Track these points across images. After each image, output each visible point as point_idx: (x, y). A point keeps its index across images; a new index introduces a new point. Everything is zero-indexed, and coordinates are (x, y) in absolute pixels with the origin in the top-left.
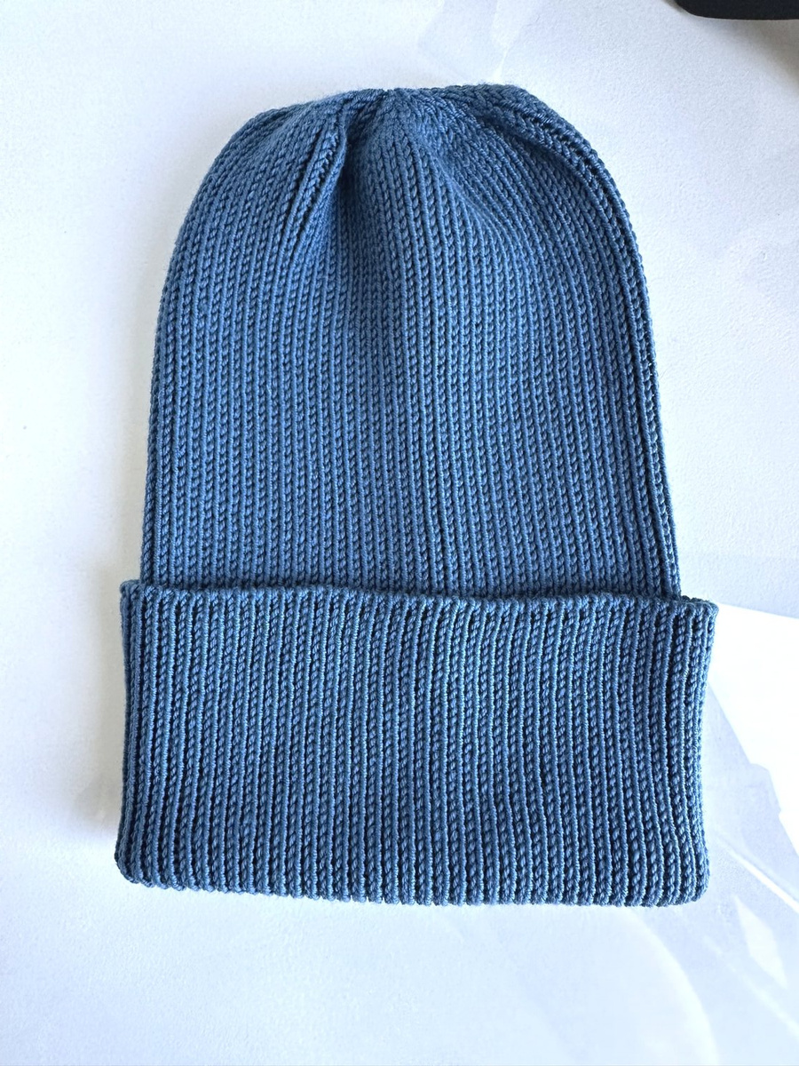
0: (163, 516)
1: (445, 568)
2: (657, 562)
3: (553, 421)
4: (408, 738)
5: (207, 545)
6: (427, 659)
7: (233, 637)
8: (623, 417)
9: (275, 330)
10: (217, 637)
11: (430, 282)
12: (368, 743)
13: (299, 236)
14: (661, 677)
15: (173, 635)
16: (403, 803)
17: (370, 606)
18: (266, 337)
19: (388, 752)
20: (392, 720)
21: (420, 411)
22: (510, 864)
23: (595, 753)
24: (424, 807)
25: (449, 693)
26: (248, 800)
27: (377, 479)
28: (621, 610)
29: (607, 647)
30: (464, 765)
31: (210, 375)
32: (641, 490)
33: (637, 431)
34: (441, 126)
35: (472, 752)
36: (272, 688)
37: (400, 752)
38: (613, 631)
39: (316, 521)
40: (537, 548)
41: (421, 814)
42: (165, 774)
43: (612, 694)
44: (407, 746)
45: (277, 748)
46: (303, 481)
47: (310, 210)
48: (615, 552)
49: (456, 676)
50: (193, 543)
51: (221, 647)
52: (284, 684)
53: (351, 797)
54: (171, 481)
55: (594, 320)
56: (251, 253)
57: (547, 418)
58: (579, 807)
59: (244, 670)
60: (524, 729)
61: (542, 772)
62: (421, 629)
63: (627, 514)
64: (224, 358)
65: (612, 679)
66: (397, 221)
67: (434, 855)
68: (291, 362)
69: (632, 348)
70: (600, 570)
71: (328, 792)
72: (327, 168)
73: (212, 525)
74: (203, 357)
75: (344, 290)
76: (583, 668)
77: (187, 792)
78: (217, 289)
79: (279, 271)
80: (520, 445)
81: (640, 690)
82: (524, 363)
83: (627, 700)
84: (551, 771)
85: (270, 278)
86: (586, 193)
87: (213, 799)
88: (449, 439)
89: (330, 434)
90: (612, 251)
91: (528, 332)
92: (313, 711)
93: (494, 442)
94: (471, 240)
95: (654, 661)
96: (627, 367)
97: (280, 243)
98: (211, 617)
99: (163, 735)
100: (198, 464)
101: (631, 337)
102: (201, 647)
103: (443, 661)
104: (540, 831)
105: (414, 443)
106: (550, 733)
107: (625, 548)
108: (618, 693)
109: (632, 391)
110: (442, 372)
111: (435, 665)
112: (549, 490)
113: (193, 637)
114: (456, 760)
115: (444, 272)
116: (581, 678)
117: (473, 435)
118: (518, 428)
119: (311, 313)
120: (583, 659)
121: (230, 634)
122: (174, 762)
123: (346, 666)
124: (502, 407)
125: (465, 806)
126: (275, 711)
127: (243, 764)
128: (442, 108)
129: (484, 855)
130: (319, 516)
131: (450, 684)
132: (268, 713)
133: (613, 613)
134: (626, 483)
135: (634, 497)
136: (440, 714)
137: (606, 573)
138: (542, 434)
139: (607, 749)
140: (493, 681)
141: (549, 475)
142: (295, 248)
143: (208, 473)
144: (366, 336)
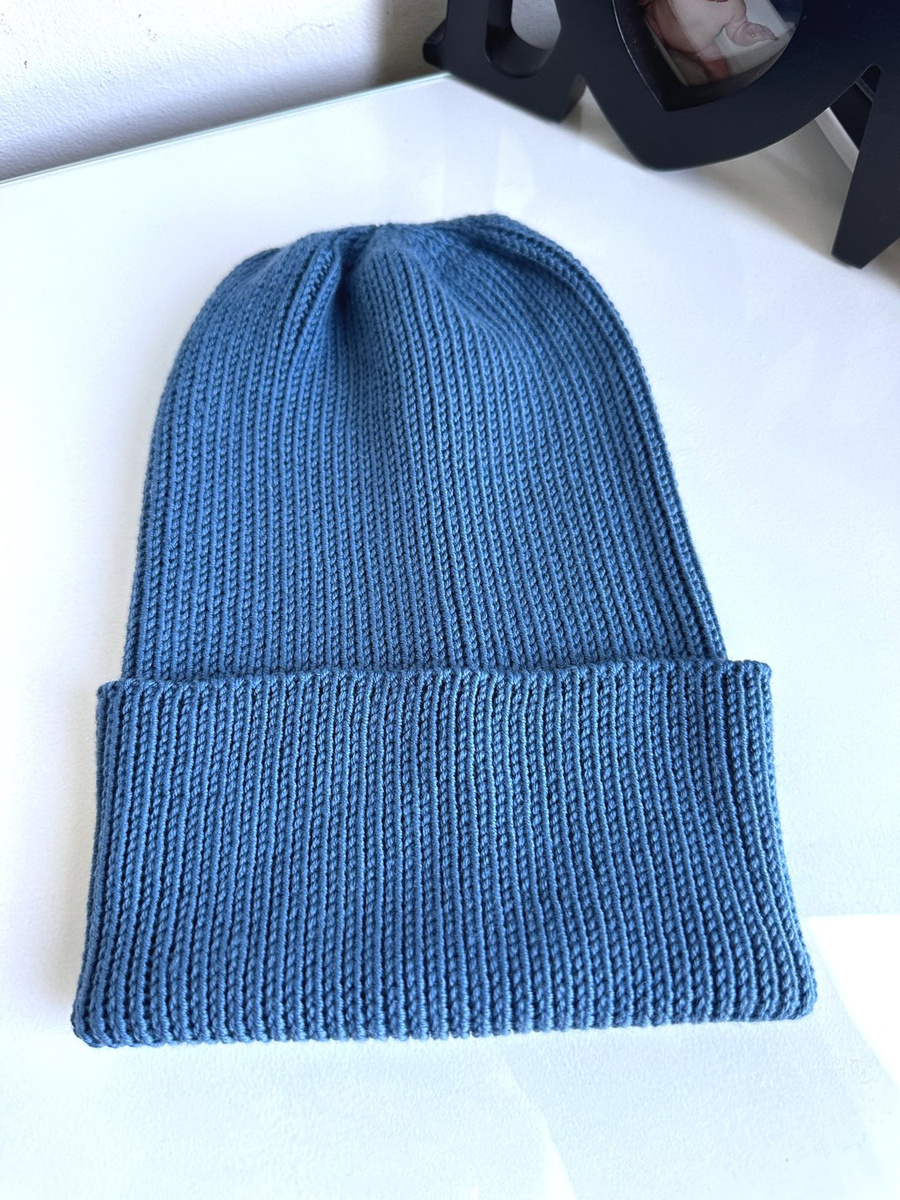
0: (150, 609)
1: (464, 646)
2: (696, 630)
3: (567, 502)
4: (431, 835)
5: (199, 639)
6: (447, 738)
7: (224, 731)
8: (639, 493)
9: (275, 431)
10: (206, 732)
11: (427, 371)
12: (384, 843)
13: (296, 340)
14: (718, 745)
15: (155, 731)
16: (428, 908)
17: (381, 686)
18: (265, 438)
19: (409, 852)
20: (412, 814)
21: (427, 495)
22: (563, 966)
23: (655, 839)
24: (453, 910)
25: (476, 776)
26: (237, 919)
27: (386, 567)
28: (661, 675)
29: (652, 718)
30: (500, 859)
31: (207, 472)
32: (667, 559)
33: (655, 504)
34: (432, 252)
35: (508, 845)
36: (270, 788)
37: (423, 851)
38: (656, 699)
39: (322, 612)
40: (563, 624)
41: (450, 918)
42: (137, 896)
43: (665, 770)
44: (431, 844)
45: (274, 858)
46: (306, 573)
47: (306, 316)
48: (650, 625)
49: (482, 756)
50: (183, 638)
51: (211, 743)
52: (284, 782)
53: (364, 907)
54: (161, 573)
55: (598, 408)
56: (249, 359)
57: (560, 500)
58: (642, 900)
59: (237, 769)
60: (568, 816)
61: (594, 863)
62: (439, 704)
63: (656, 586)
64: (222, 457)
65: (663, 755)
66: (391, 319)
67: (468, 962)
68: (292, 460)
69: (639, 429)
70: (635, 644)
71: (336, 903)
72: (322, 279)
73: (205, 620)
74: (200, 455)
75: (345, 395)
76: (628, 744)
77: (163, 915)
78: (215, 393)
79: (278, 375)
80: (535, 527)
81: (697, 764)
82: (531, 451)
83: (684, 777)
84: (604, 861)
85: (269, 382)
86: (575, 295)
87: (195, 922)
88: (459, 522)
89: (335, 528)
90: (607, 344)
91: (532, 421)
92: (318, 811)
93: (507, 525)
94: (466, 335)
95: (707, 728)
96: (636, 446)
97: (278, 347)
98: (199, 708)
99: (136, 848)
100: (191, 556)
101: (636, 418)
102: (186, 743)
103: (466, 739)
104: (597, 927)
105: (423, 528)
106: (599, 820)
107: (659, 621)
108: (673, 770)
109: (644, 467)
110: (447, 457)
111: (458, 744)
112: (570, 568)
113: (178, 733)
114: (489, 855)
115: (440, 362)
116: (627, 755)
117: (484, 518)
118: (531, 511)
119: (312, 414)
120: (627, 733)
121: (221, 728)
122: (149, 880)
123: (356, 757)
124: (513, 492)
125: (503, 905)
126: (274, 814)
127: (233, 877)
128: (431, 238)
129: (530, 958)
130: (325, 606)
131: (476, 767)
132: (264, 817)
133: (653, 679)
134: (651, 555)
135: (661, 568)
136: (467, 802)
137: (642, 646)
138: (557, 516)
139: (669, 835)
140: (526, 762)
141: (569, 554)
142: (293, 352)
143: (202, 566)
144: (368, 433)
